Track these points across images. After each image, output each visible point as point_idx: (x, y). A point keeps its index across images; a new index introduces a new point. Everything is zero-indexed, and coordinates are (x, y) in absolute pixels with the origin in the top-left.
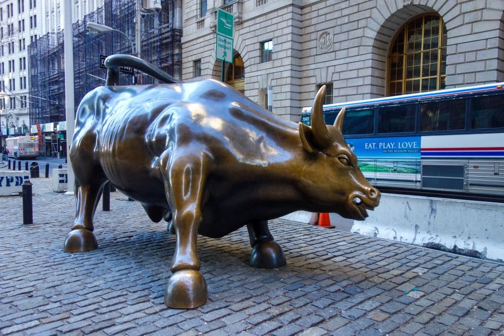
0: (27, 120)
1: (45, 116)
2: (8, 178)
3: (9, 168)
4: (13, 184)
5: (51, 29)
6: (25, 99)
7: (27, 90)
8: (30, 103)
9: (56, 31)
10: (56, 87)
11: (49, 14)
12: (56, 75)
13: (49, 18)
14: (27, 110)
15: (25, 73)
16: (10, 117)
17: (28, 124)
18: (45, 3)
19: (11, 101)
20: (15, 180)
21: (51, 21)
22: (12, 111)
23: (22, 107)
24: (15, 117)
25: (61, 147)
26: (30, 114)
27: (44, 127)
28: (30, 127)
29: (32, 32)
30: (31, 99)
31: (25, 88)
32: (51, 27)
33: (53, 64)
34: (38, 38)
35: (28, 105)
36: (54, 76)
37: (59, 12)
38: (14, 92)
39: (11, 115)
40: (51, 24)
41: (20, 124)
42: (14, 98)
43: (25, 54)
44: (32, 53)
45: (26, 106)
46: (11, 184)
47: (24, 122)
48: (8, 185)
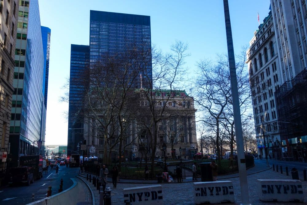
0: (279, 137)
1: (290, 133)
2: (285, 186)
3: (274, 170)
4: (289, 192)
5: (287, 79)
6: (276, 124)
7: (277, 119)
8: (279, 127)
9: (290, 80)
10: (295, 114)
11: (285, 71)
12: (294, 106)
13: (285, 73)
14: (278, 131)
15: (275, 109)
16: (269, 136)
17: (279, 140)
18: (282, 65)
19: (268, 127)
20: (290, 188)
21: (287, 75)
22: (269, 133)
23: (275, 129)
24: (271, 136)
25: (305, 154)
26: (280, 133)
27: (291, 141)
28: (282, 142)
29: (276, 84)
30: (280, 124)
31: (275, 118)
32: (287, 78)
33: (291, 100)
34: (280, 87)
35: (278, 127)
36: (293, 107)
37: (291, 67)
38: (269, 122)
39: (269, 135)
40: (287, 76)
41: (275, 140)
42: (270, 124)
43: (273, 98)
44: (277, 96)
45: (277, 129)
46: (287, 191)
47: (277, 138)
48: (286, 192)
